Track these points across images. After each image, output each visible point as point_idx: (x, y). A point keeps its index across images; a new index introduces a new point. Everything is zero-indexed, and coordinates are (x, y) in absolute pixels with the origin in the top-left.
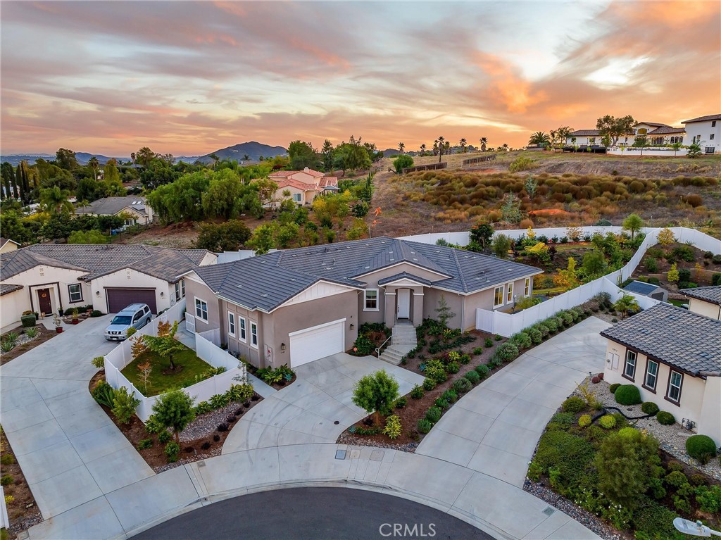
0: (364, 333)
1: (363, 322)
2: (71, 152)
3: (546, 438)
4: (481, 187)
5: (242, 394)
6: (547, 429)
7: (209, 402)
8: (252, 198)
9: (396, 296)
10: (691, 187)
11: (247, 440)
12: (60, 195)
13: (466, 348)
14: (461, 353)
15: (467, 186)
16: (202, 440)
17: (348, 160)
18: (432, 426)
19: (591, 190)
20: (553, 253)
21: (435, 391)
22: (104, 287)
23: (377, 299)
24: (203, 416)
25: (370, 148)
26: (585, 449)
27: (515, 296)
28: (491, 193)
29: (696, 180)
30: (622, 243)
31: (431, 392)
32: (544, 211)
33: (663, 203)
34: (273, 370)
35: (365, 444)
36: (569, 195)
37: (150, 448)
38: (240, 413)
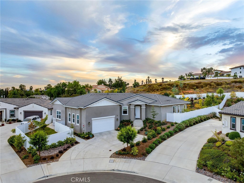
0: (122, 123)
1: (122, 119)
2: (24, 86)
3: (202, 152)
4: (163, 86)
5: (71, 141)
6: (202, 149)
7: (57, 144)
8: (83, 90)
9: (135, 108)
10: (238, 83)
11: (71, 157)
12: (17, 93)
13: (163, 127)
14: (161, 128)
15: (159, 86)
16: (51, 156)
17: (117, 84)
18: (152, 151)
19: (202, 85)
20: (192, 102)
21: (152, 140)
22: (23, 111)
23: (127, 110)
24: (53, 149)
25: (125, 83)
26: (221, 153)
27: (181, 111)
28: (167, 87)
29: (239, 81)
30: (217, 98)
31: (150, 140)
32: (187, 91)
33: (229, 88)
34: (85, 133)
35: (123, 158)
36: (195, 87)
37: (27, 158)
38: (69, 147)
